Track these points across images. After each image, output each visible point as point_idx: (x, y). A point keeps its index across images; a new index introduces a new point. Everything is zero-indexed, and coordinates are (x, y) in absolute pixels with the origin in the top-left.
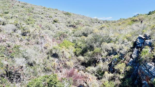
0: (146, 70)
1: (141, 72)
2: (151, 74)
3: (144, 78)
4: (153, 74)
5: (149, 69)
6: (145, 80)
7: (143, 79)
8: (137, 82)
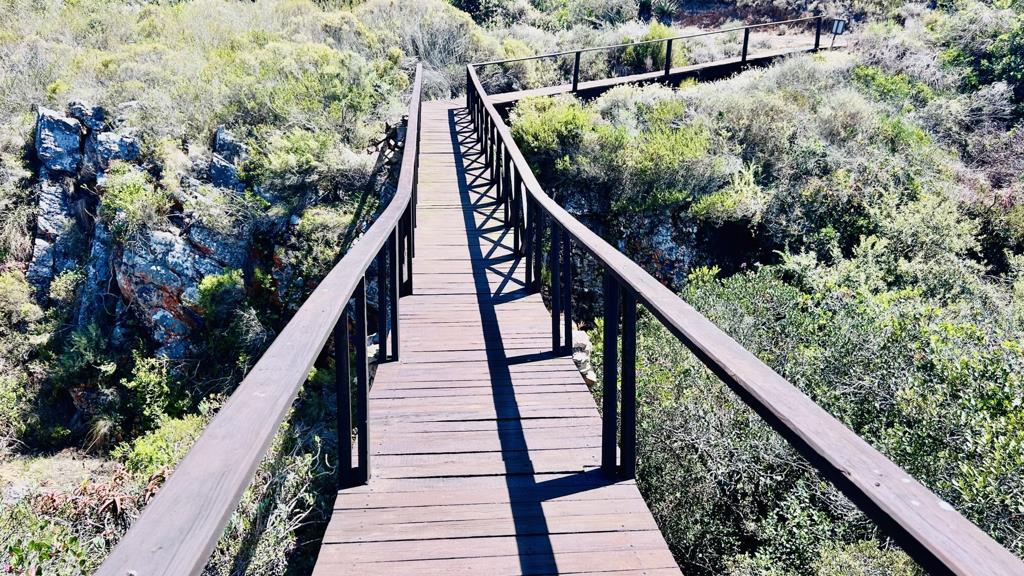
0: (155, 261)
1: (134, 279)
2: (180, 274)
3: (154, 299)
4: (186, 271)
5: (166, 254)
6: (157, 307)
7: (151, 307)
8: (123, 330)
